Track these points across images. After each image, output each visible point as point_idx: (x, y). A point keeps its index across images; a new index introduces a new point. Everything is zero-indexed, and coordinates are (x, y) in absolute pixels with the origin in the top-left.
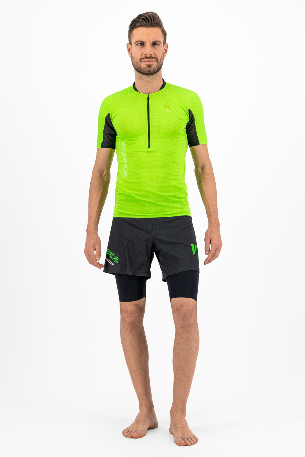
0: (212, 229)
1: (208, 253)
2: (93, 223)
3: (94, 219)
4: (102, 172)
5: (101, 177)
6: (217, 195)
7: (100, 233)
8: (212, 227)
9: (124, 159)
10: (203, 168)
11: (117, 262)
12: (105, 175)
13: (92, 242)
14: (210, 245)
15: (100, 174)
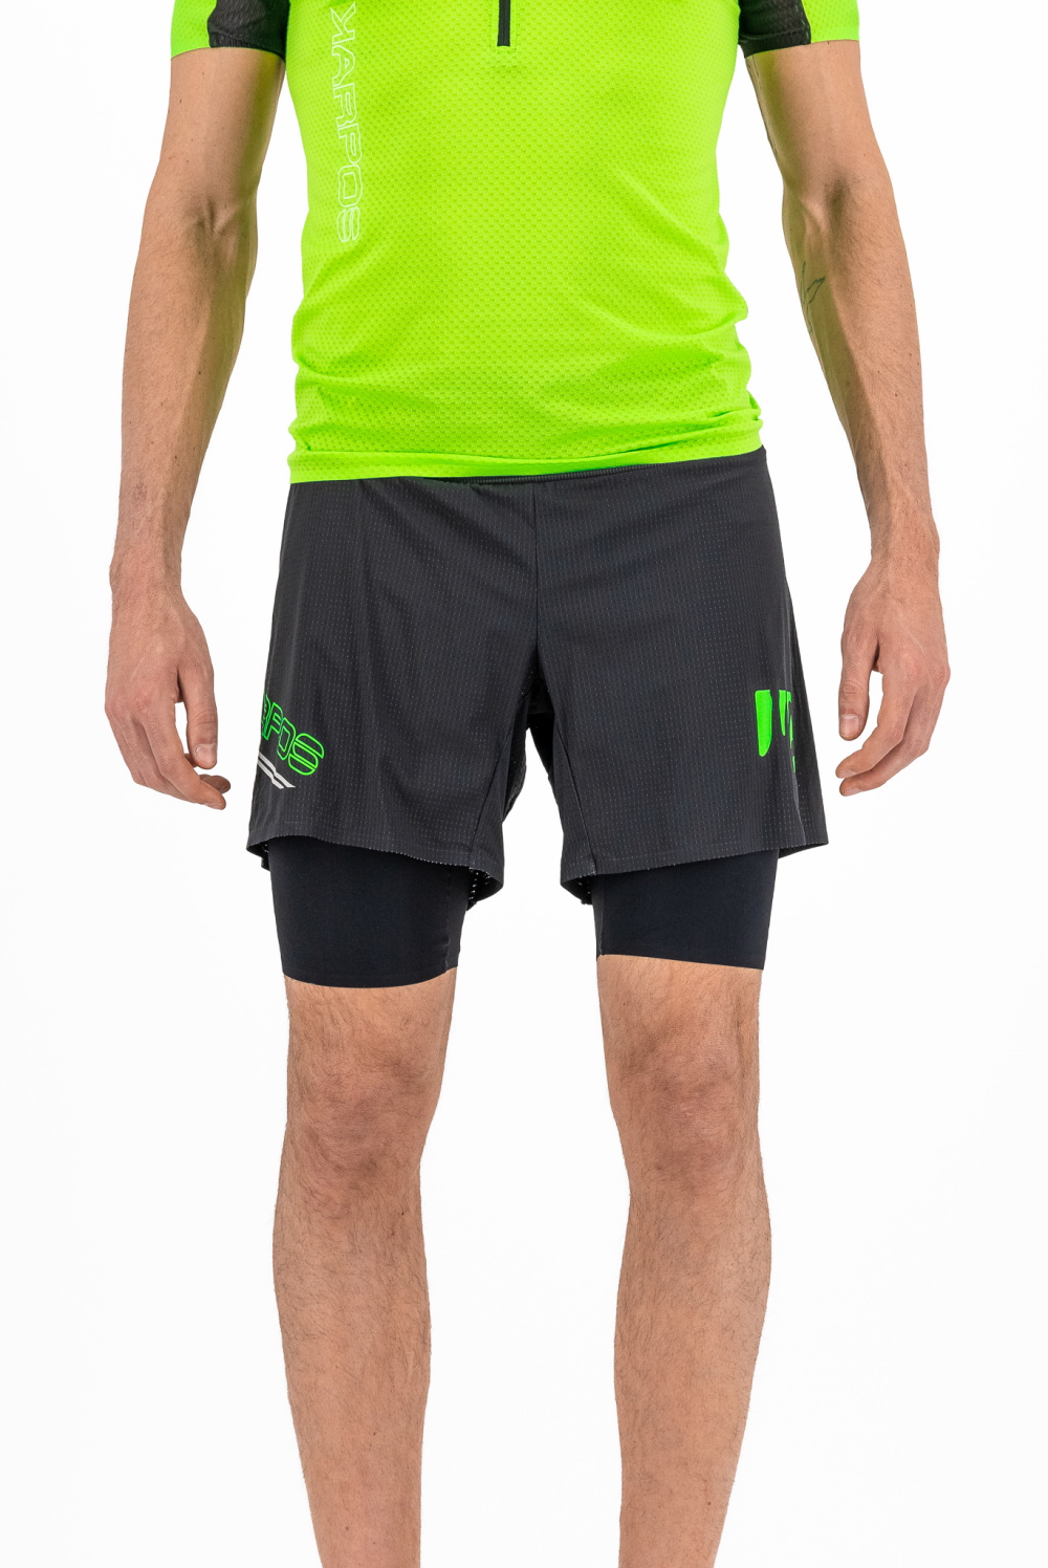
0: (891, 576)
1: (856, 728)
2: (156, 527)
3: (160, 502)
4: (206, 214)
5: (199, 241)
6: (919, 364)
7: (195, 587)
8: (891, 565)
9: (341, 127)
10: (838, 199)
11: (313, 768)
12: (223, 232)
13: (158, 652)
14: (876, 678)
15: (194, 221)
